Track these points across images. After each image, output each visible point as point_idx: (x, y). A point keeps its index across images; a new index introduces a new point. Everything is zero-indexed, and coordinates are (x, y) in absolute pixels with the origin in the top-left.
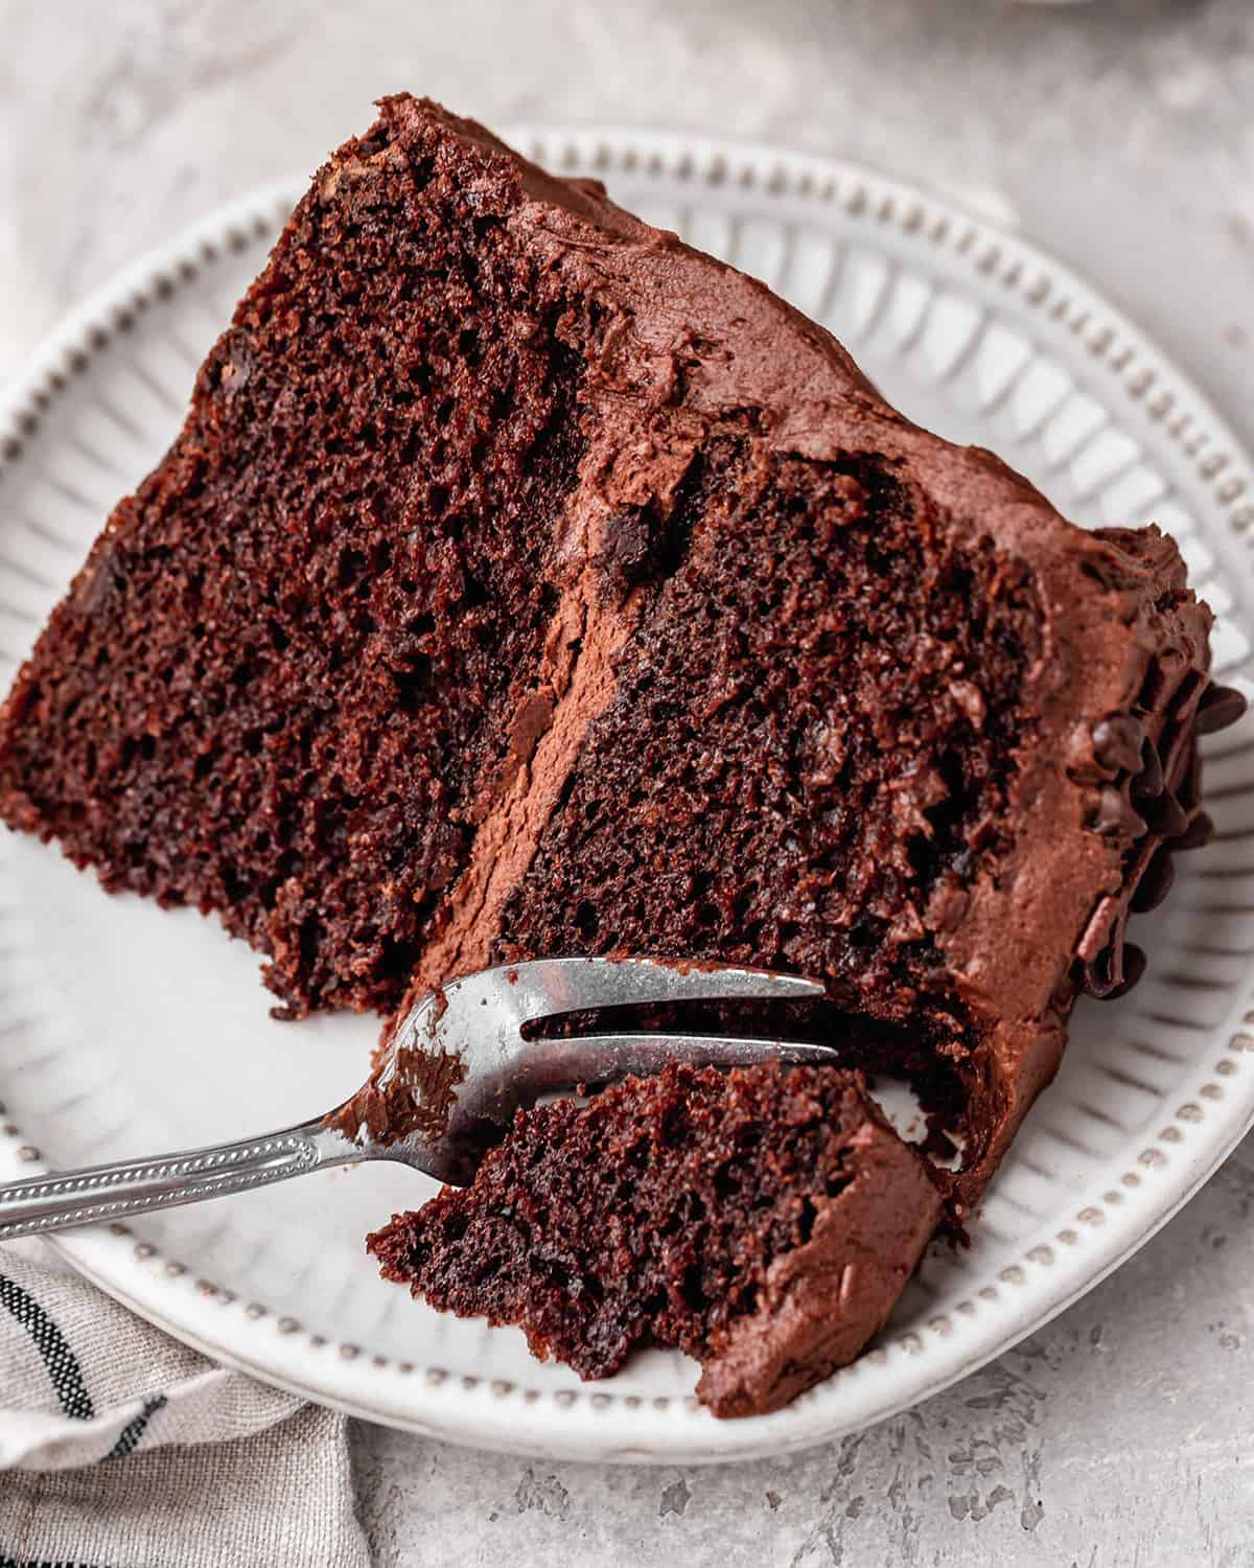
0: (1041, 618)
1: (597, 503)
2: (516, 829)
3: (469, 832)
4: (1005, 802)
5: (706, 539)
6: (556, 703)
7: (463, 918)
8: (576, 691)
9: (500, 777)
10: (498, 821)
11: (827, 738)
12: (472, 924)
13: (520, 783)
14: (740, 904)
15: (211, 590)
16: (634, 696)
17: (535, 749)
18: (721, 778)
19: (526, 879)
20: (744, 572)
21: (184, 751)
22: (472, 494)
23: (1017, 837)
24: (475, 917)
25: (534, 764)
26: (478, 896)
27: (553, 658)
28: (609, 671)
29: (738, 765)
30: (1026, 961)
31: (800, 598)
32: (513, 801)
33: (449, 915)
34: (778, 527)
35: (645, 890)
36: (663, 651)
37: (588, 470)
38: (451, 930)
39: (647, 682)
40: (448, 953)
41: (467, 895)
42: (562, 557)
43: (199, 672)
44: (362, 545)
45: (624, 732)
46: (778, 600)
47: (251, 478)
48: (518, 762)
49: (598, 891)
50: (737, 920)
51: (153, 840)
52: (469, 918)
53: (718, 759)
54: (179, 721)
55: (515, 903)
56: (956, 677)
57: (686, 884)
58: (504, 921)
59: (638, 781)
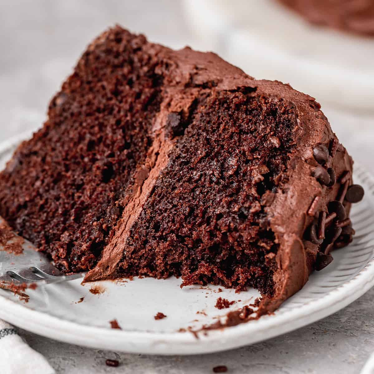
0: (297, 116)
1: (166, 112)
2: (136, 205)
3: (121, 209)
4: (286, 168)
5: (198, 116)
6: (150, 170)
7: (118, 233)
8: (157, 165)
9: (132, 191)
10: (131, 205)
11: (232, 162)
12: (121, 235)
13: (138, 193)
14: (204, 212)
15: (48, 159)
16: (174, 161)
17: (144, 182)
18: (200, 179)
19: (139, 218)
20: (209, 122)
21: (36, 205)
22: (128, 118)
23: (289, 178)
24: (122, 232)
25: (143, 187)
26: (123, 226)
27: (150, 157)
28: (167, 156)
29: (205, 174)
30: (292, 215)
31: (225, 126)
32: (136, 198)
33: (114, 234)
34: (219, 108)
35: (175, 214)
36: (183, 147)
37: (163, 105)
38: (114, 238)
39: (178, 157)
40: (113, 245)
41: (120, 226)
42: (154, 129)
43: (43, 181)
44: (94, 138)
45: (171, 171)
46: (218, 127)
47: (63, 127)
48: (138, 186)
49: (160, 217)
50: (203, 217)
51: (24, 231)
52: (120, 233)
53: (199, 174)
54: (35, 196)
55: (135, 226)
56: (272, 136)
57: (188, 209)
58: (131, 232)
59: (174, 184)
